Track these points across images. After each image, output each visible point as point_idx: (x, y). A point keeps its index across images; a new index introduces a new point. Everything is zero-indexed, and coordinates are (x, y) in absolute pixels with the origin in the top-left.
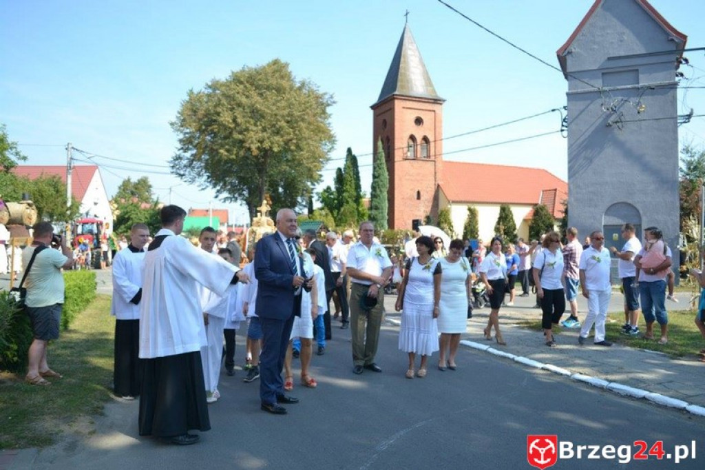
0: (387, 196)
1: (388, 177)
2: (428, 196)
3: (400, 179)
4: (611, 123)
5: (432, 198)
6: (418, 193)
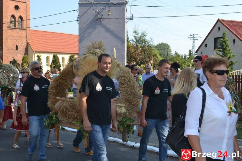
2: (22, 48)
4: (97, 19)
5: (25, 49)
6: (17, 46)
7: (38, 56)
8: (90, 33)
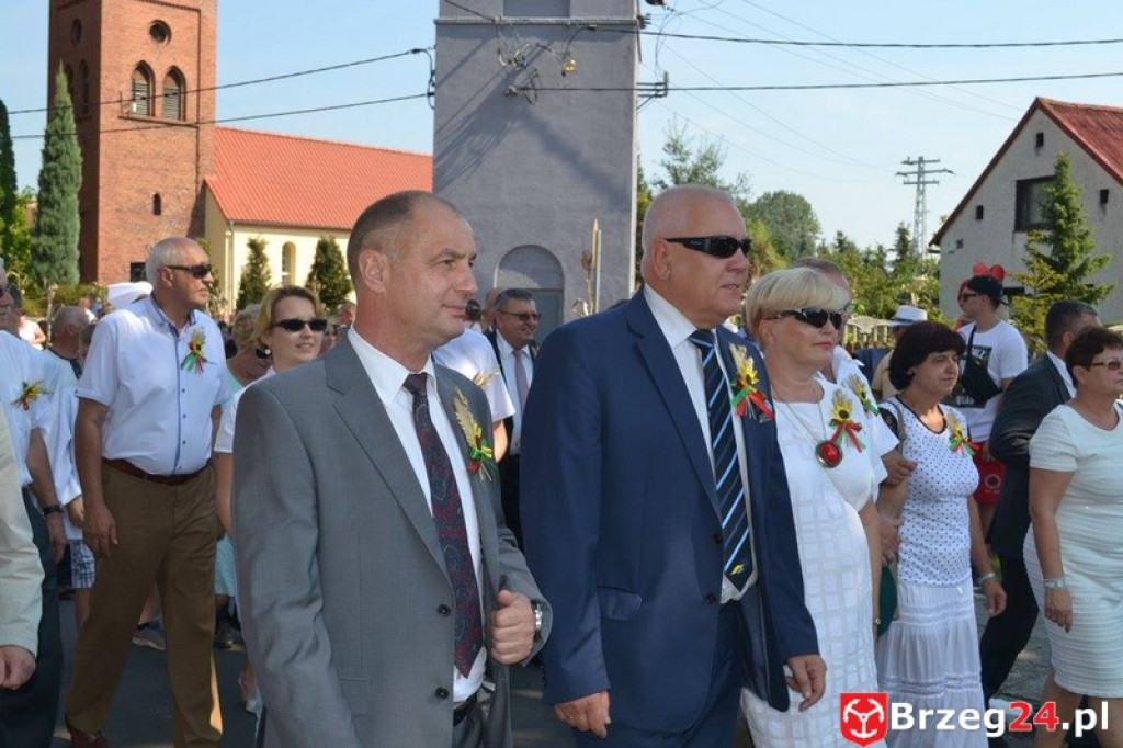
0: (77, 202)
1: (81, 160)
2: (179, 206)
3: (113, 165)
4: (514, 89)
5: (189, 212)
6: (157, 199)
7: (254, 246)
8: (479, 155)
